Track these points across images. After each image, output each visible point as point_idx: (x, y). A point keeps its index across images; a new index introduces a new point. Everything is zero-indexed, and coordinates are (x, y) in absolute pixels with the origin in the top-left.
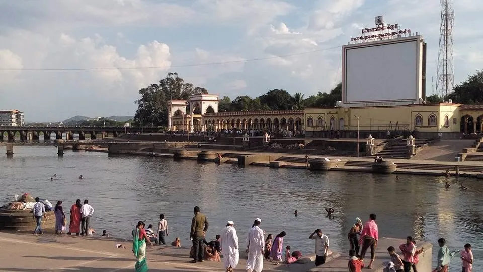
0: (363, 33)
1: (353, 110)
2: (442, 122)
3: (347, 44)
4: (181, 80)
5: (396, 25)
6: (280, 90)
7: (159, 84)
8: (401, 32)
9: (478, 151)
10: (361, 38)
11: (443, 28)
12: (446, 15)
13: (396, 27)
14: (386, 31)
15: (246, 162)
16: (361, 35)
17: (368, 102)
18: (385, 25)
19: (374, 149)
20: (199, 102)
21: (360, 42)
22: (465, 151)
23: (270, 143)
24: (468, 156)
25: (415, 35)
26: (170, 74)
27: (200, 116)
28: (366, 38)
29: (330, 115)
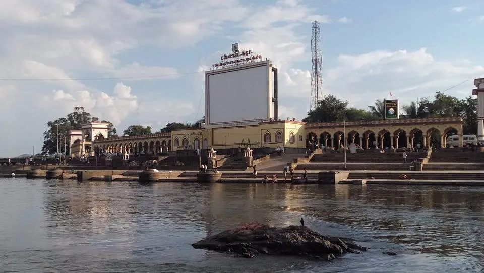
0: (222, 59)
1: (215, 130)
2: (287, 137)
3: (210, 70)
4: (88, 114)
5: (249, 51)
6: (178, 123)
7: (67, 117)
8: (254, 58)
9: (310, 162)
10: (221, 64)
11: (314, 70)
12: (316, 60)
13: (249, 54)
14: (241, 57)
15: (83, 177)
16: (220, 61)
17: (228, 123)
18: (241, 52)
19: (216, 162)
20: (89, 130)
21: (220, 68)
22: (296, 161)
23: (129, 161)
24: (298, 165)
25: (265, 60)
26: (76, 108)
27: (90, 143)
28: (224, 64)
29: (194, 136)
